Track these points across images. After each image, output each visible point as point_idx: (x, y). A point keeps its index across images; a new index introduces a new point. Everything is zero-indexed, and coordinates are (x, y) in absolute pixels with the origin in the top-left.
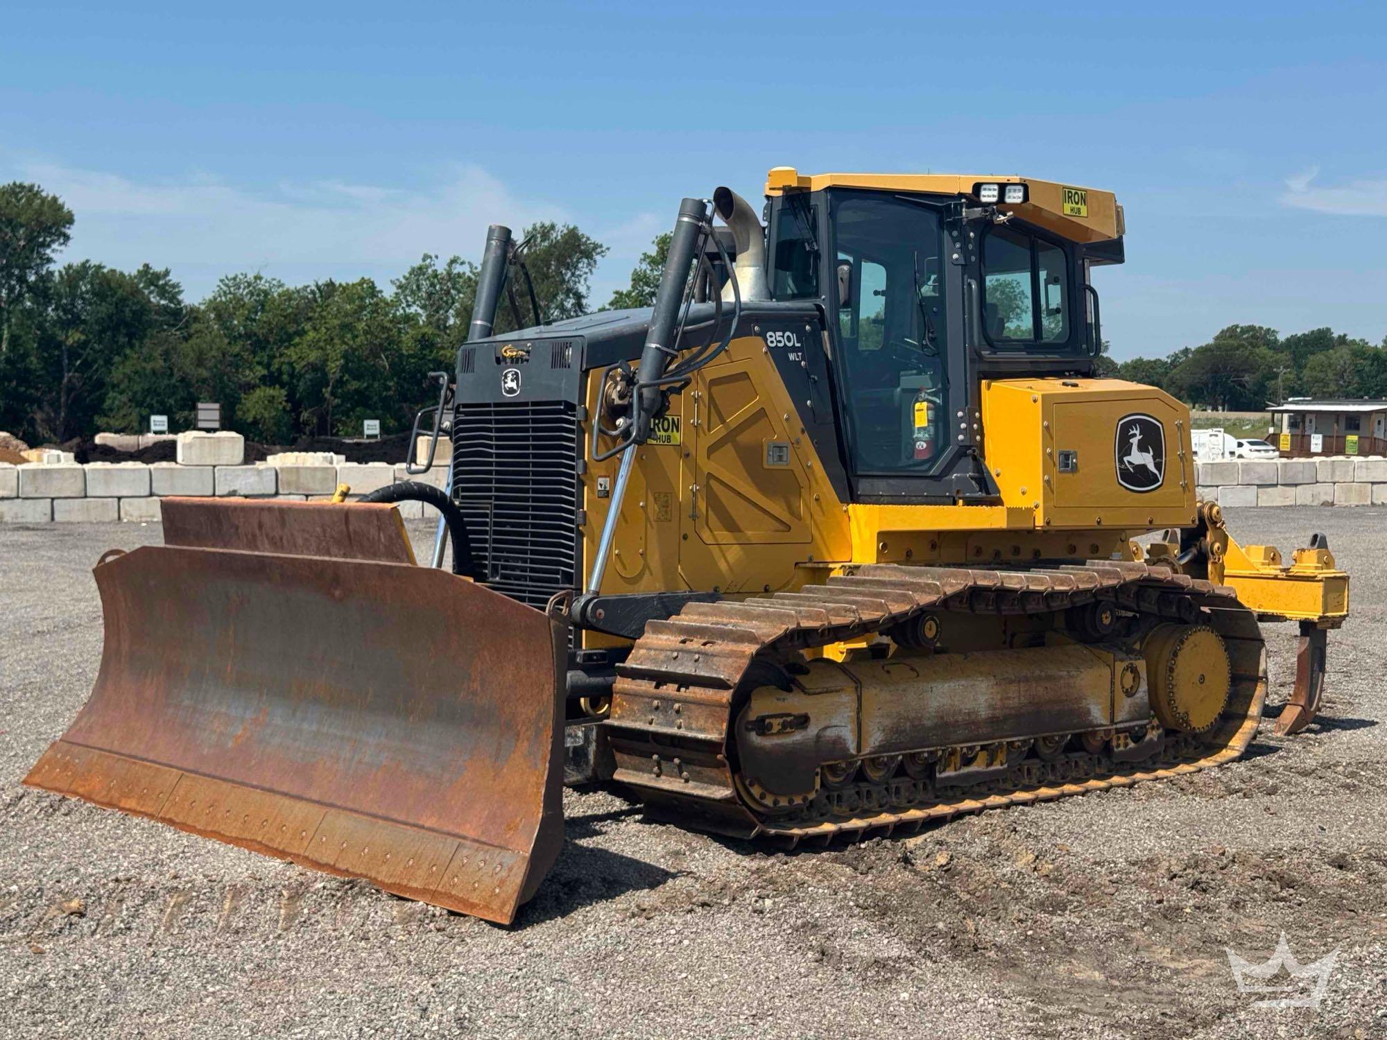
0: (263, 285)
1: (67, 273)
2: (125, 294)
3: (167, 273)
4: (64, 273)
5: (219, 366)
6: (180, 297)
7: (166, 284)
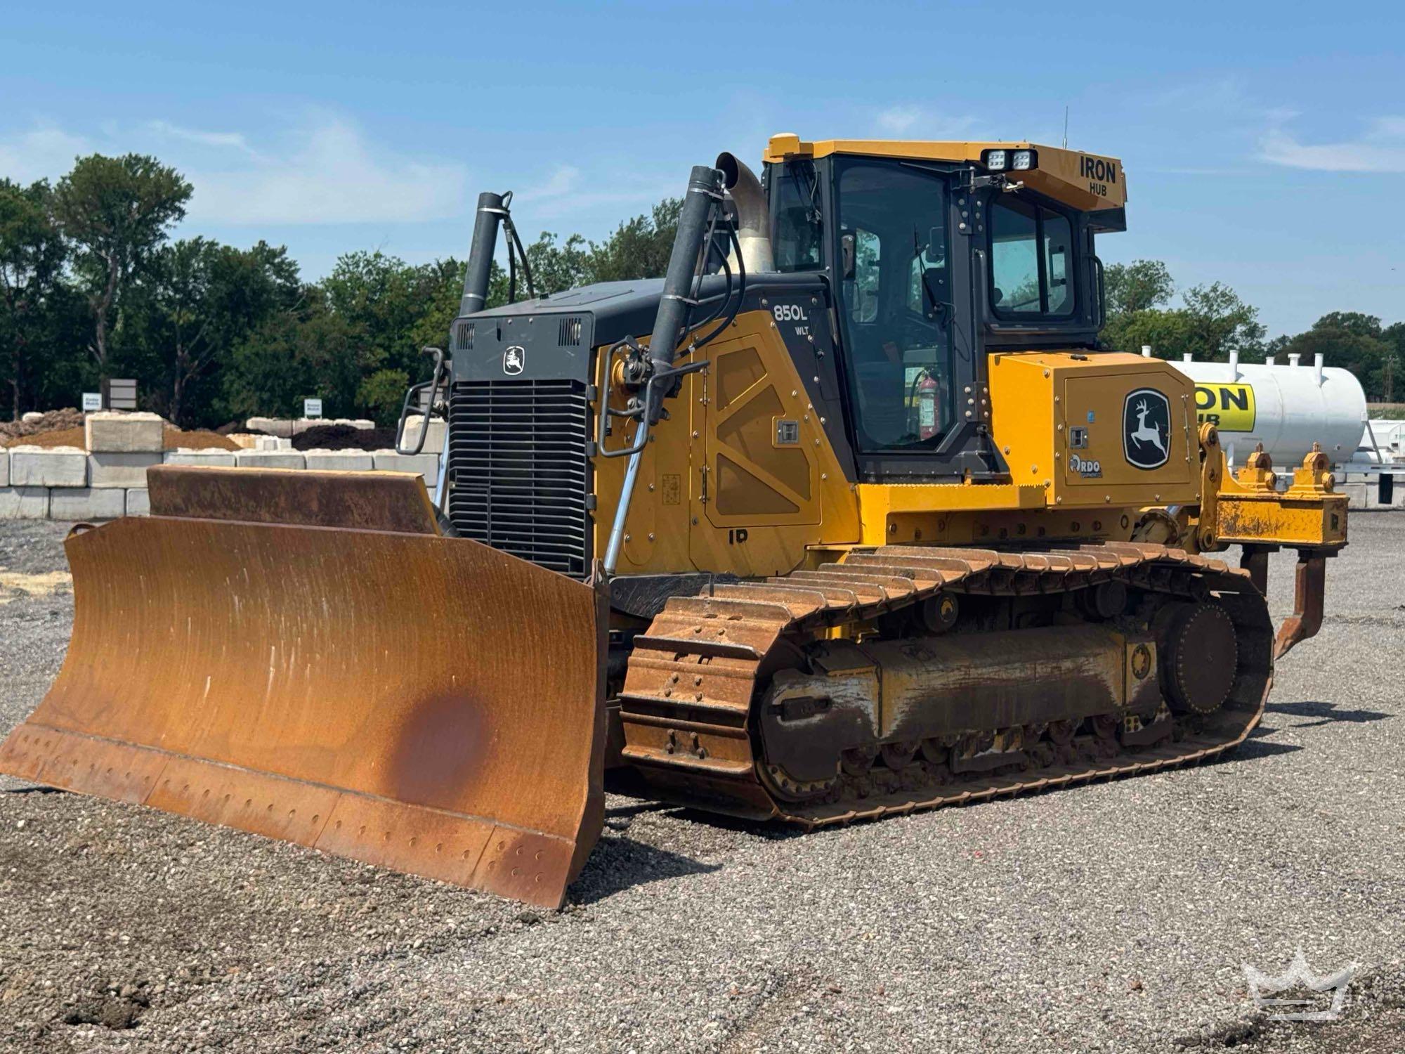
0: (383, 264)
1: (179, 250)
2: (245, 271)
3: (283, 250)
4: (175, 250)
5: (339, 348)
6: (298, 276)
7: (283, 262)
